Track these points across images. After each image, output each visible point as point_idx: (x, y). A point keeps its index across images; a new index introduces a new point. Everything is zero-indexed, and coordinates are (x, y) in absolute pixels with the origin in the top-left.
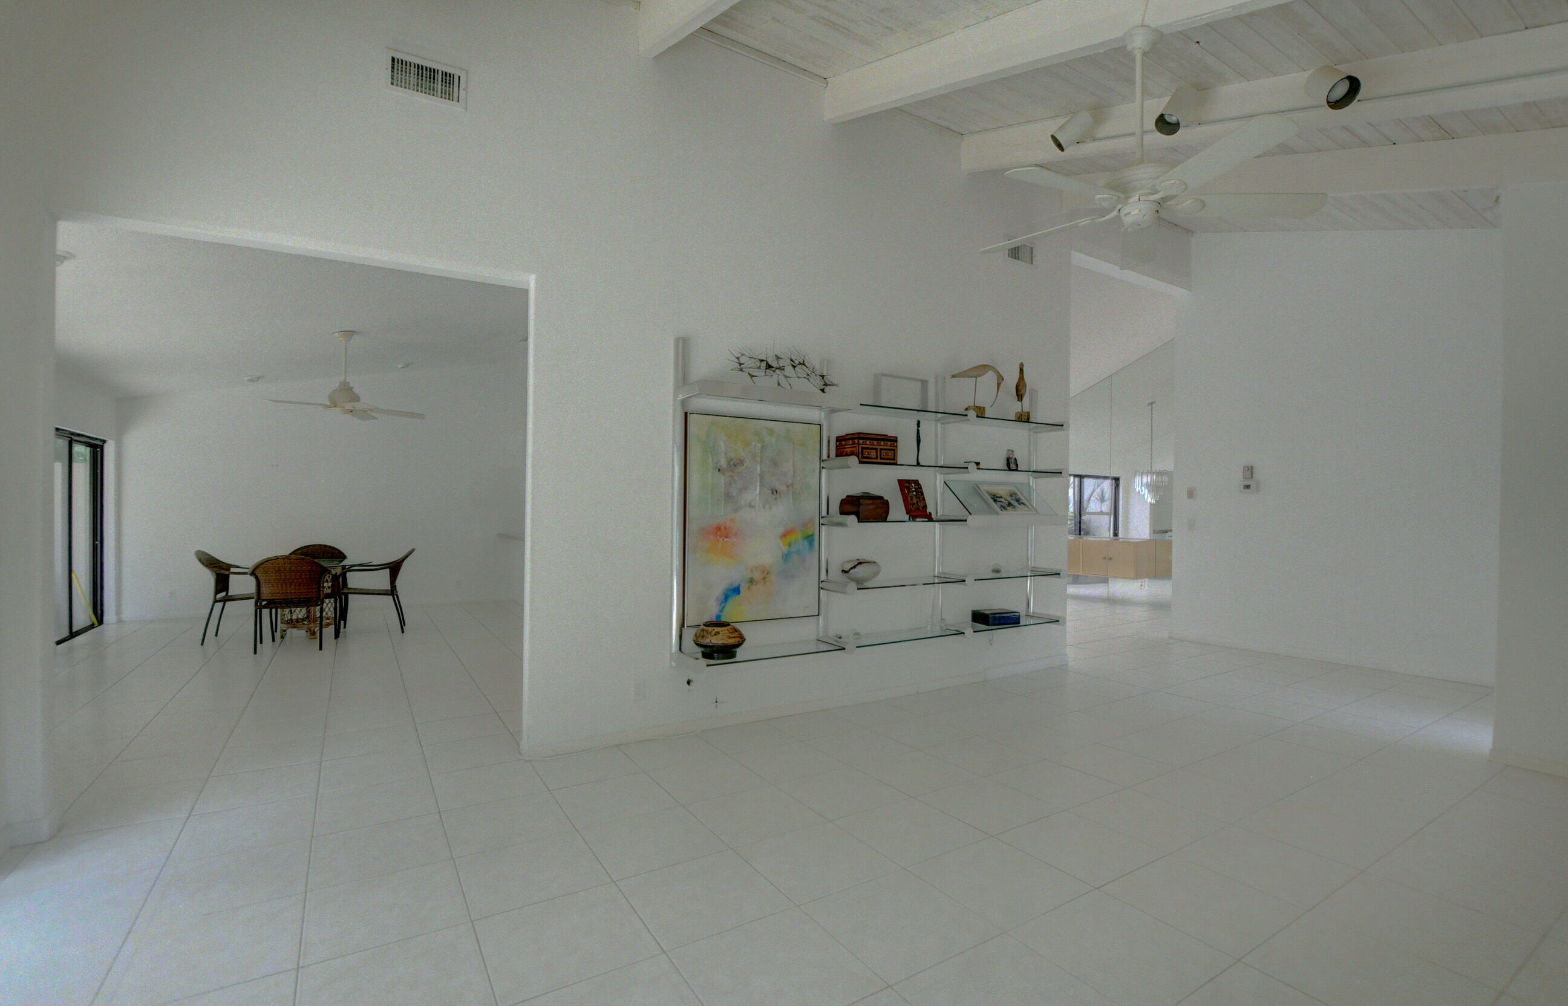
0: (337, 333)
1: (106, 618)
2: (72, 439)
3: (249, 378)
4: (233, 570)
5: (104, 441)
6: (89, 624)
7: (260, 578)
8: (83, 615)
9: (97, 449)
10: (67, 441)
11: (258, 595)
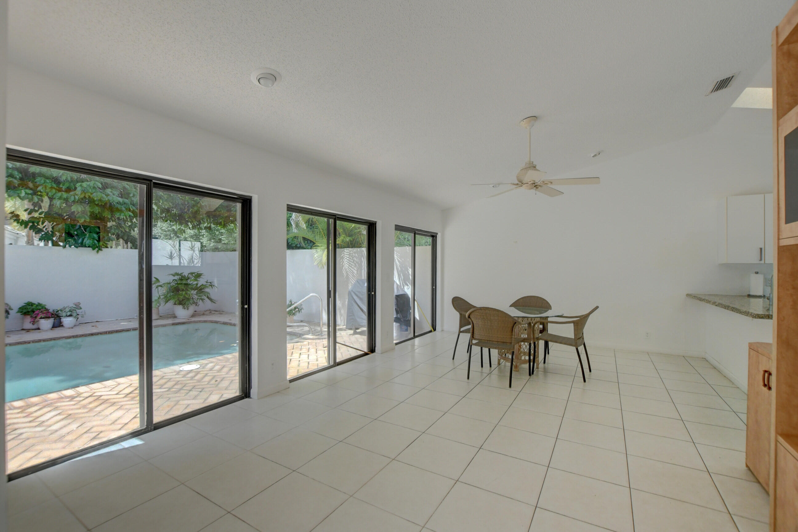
1: (437, 328)
2: (416, 232)
5: (437, 234)
6: (430, 330)
8: (427, 325)
9: (434, 236)
10: (413, 234)
11: (473, 332)
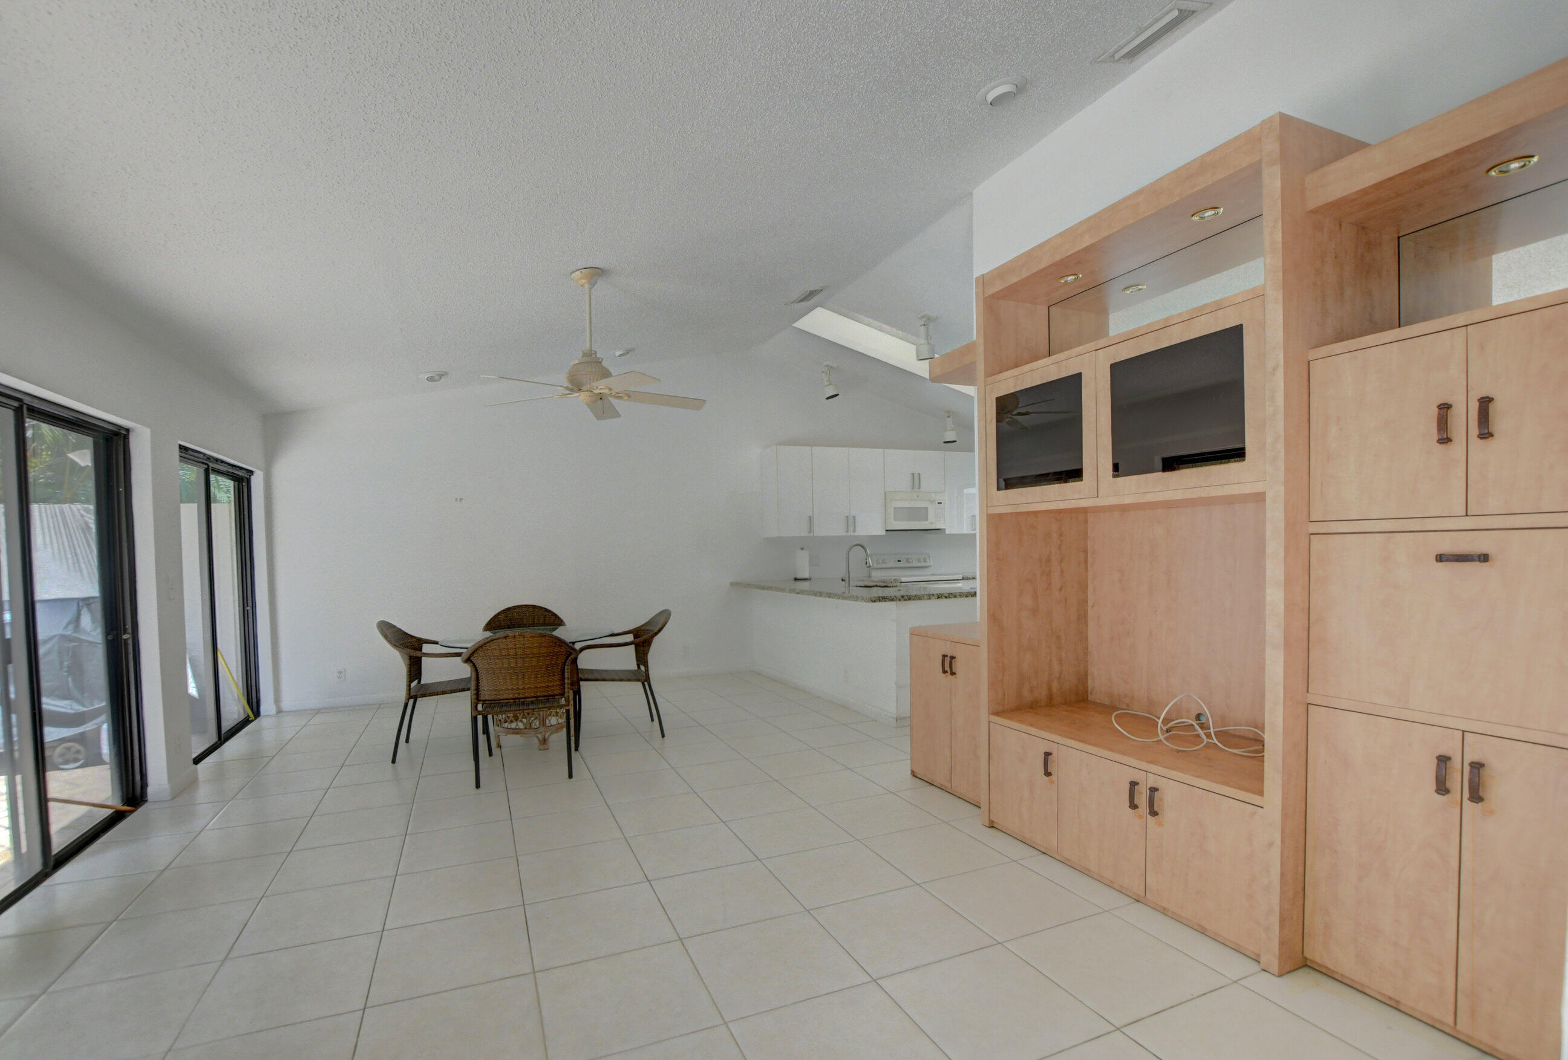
0: (578, 273)
1: (262, 708)
2: (210, 466)
3: (430, 375)
4: (426, 648)
5: (251, 472)
6: (242, 717)
7: (479, 666)
8: (234, 708)
9: (242, 480)
10: (202, 471)
11: (477, 689)
